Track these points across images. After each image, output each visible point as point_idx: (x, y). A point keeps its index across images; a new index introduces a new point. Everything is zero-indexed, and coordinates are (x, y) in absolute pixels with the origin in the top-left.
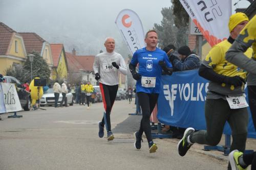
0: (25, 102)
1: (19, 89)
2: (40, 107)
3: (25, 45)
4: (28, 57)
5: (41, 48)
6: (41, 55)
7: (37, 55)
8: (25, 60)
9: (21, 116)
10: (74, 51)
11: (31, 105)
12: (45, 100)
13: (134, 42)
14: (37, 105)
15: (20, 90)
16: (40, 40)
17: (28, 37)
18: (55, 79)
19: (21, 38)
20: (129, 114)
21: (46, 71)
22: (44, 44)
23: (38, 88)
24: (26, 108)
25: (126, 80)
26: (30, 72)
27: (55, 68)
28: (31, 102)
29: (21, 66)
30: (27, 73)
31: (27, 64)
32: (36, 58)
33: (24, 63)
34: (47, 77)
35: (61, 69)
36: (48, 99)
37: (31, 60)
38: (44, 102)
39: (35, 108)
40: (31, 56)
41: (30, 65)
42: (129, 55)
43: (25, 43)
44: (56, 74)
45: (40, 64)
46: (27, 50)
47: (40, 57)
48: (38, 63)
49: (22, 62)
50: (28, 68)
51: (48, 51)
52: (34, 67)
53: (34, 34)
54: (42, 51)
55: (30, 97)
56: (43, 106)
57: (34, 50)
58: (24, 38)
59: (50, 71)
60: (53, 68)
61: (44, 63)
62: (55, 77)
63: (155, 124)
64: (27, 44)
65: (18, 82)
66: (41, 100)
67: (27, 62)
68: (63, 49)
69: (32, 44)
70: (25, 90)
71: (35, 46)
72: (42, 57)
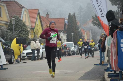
0: (9, 57)
1: (4, 46)
2: (22, 61)
3: (8, 11)
4: (11, 21)
5: (21, 13)
6: (21, 19)
7: (17, 19)
8: (9, 23)
9: (7, 69)
10: (47, 15)
11: (15, 59)
12: (25, 55)
13: (99, 4)
14: (19, 59)
15: (5, 48)
16: (20, 7)
17: (10, 4)
18: (32, 38)
19: (5, 5)
20: (95, 65)
21: (25, 32)
22: (23, 10)
23: (20, 46)
24: (10, 62)
25: (91, 37)
26: (13, 32)
27: (32, 29)
28: (14, 57)
29: (5, 28)
30: (10, 34)
31: (10, 26)
32: (17, 21)
33: (7, 26)
34: (26, 36)
35: (37, 30)
36: (27, 54)
37: (13, 23)
38: (25, 57)
39: (18, 62)
40: (13, 20)
41: (13, 27)
42: (92, 16)
43: (7, 9)
44: (34, 33)
45: (21, 26)
46: (9, 15)
47: (20, 20)
48: (19, 25)
49: (6, 24)
50: (11, 29)
51: (26, 15)
52: (15, 28)
53: (15, 1)
54: (22, 16)
55: (13, 53)
56: (24, 60)
57: (15, 15)
58: (6, 5)
59: (28, 31)
60: (31, 29)
61: (24, 25)
62: (33, 36)
63: (117, 72)
64: (9, 10)
65: (3, 41)
66: (22, 55)
67: (10, 25)
68: (39, 14)
69: (13, 10)
70: (9, 47)
71: (16, 12)
72: (22, 21)
